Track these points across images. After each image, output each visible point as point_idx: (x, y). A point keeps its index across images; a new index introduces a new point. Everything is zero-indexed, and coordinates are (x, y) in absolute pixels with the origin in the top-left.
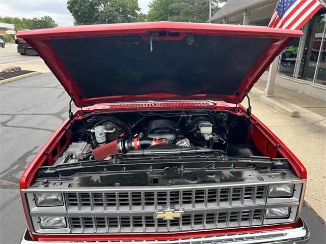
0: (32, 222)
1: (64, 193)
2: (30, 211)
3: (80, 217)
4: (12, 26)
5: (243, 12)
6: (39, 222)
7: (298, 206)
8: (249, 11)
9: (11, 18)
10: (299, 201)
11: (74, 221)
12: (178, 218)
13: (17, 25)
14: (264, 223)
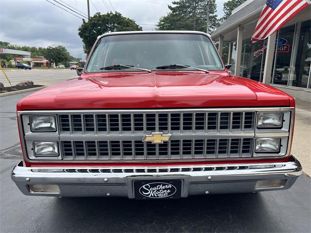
0: (26, 148)
1: (57, 115)
2: (24, 135)
3: (72, 141)
4: (29, 54)
5: (237, 28)
6: (32, 149)
7: (288, 137)
8: (243, 26)
9: (28, 48)
10: (289, 131)
11: (66, 147)
12: (167, 142)
13: (33, 54)
14: (254, 156)
